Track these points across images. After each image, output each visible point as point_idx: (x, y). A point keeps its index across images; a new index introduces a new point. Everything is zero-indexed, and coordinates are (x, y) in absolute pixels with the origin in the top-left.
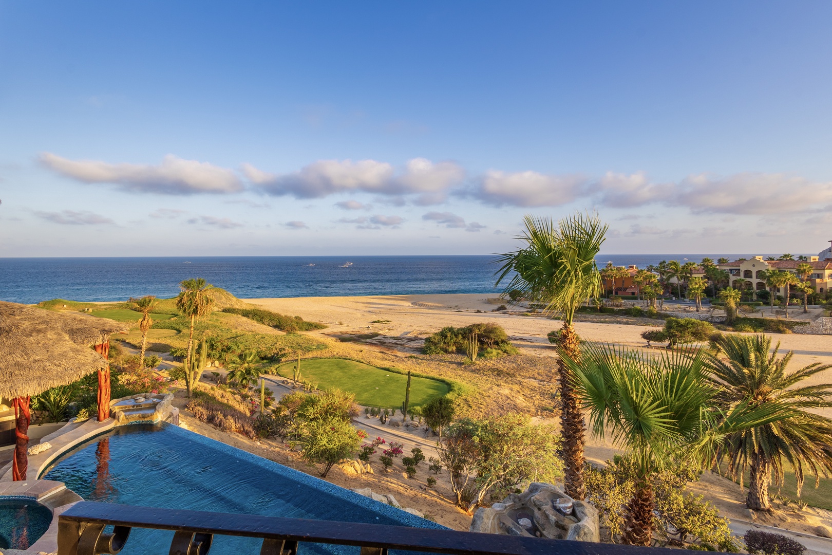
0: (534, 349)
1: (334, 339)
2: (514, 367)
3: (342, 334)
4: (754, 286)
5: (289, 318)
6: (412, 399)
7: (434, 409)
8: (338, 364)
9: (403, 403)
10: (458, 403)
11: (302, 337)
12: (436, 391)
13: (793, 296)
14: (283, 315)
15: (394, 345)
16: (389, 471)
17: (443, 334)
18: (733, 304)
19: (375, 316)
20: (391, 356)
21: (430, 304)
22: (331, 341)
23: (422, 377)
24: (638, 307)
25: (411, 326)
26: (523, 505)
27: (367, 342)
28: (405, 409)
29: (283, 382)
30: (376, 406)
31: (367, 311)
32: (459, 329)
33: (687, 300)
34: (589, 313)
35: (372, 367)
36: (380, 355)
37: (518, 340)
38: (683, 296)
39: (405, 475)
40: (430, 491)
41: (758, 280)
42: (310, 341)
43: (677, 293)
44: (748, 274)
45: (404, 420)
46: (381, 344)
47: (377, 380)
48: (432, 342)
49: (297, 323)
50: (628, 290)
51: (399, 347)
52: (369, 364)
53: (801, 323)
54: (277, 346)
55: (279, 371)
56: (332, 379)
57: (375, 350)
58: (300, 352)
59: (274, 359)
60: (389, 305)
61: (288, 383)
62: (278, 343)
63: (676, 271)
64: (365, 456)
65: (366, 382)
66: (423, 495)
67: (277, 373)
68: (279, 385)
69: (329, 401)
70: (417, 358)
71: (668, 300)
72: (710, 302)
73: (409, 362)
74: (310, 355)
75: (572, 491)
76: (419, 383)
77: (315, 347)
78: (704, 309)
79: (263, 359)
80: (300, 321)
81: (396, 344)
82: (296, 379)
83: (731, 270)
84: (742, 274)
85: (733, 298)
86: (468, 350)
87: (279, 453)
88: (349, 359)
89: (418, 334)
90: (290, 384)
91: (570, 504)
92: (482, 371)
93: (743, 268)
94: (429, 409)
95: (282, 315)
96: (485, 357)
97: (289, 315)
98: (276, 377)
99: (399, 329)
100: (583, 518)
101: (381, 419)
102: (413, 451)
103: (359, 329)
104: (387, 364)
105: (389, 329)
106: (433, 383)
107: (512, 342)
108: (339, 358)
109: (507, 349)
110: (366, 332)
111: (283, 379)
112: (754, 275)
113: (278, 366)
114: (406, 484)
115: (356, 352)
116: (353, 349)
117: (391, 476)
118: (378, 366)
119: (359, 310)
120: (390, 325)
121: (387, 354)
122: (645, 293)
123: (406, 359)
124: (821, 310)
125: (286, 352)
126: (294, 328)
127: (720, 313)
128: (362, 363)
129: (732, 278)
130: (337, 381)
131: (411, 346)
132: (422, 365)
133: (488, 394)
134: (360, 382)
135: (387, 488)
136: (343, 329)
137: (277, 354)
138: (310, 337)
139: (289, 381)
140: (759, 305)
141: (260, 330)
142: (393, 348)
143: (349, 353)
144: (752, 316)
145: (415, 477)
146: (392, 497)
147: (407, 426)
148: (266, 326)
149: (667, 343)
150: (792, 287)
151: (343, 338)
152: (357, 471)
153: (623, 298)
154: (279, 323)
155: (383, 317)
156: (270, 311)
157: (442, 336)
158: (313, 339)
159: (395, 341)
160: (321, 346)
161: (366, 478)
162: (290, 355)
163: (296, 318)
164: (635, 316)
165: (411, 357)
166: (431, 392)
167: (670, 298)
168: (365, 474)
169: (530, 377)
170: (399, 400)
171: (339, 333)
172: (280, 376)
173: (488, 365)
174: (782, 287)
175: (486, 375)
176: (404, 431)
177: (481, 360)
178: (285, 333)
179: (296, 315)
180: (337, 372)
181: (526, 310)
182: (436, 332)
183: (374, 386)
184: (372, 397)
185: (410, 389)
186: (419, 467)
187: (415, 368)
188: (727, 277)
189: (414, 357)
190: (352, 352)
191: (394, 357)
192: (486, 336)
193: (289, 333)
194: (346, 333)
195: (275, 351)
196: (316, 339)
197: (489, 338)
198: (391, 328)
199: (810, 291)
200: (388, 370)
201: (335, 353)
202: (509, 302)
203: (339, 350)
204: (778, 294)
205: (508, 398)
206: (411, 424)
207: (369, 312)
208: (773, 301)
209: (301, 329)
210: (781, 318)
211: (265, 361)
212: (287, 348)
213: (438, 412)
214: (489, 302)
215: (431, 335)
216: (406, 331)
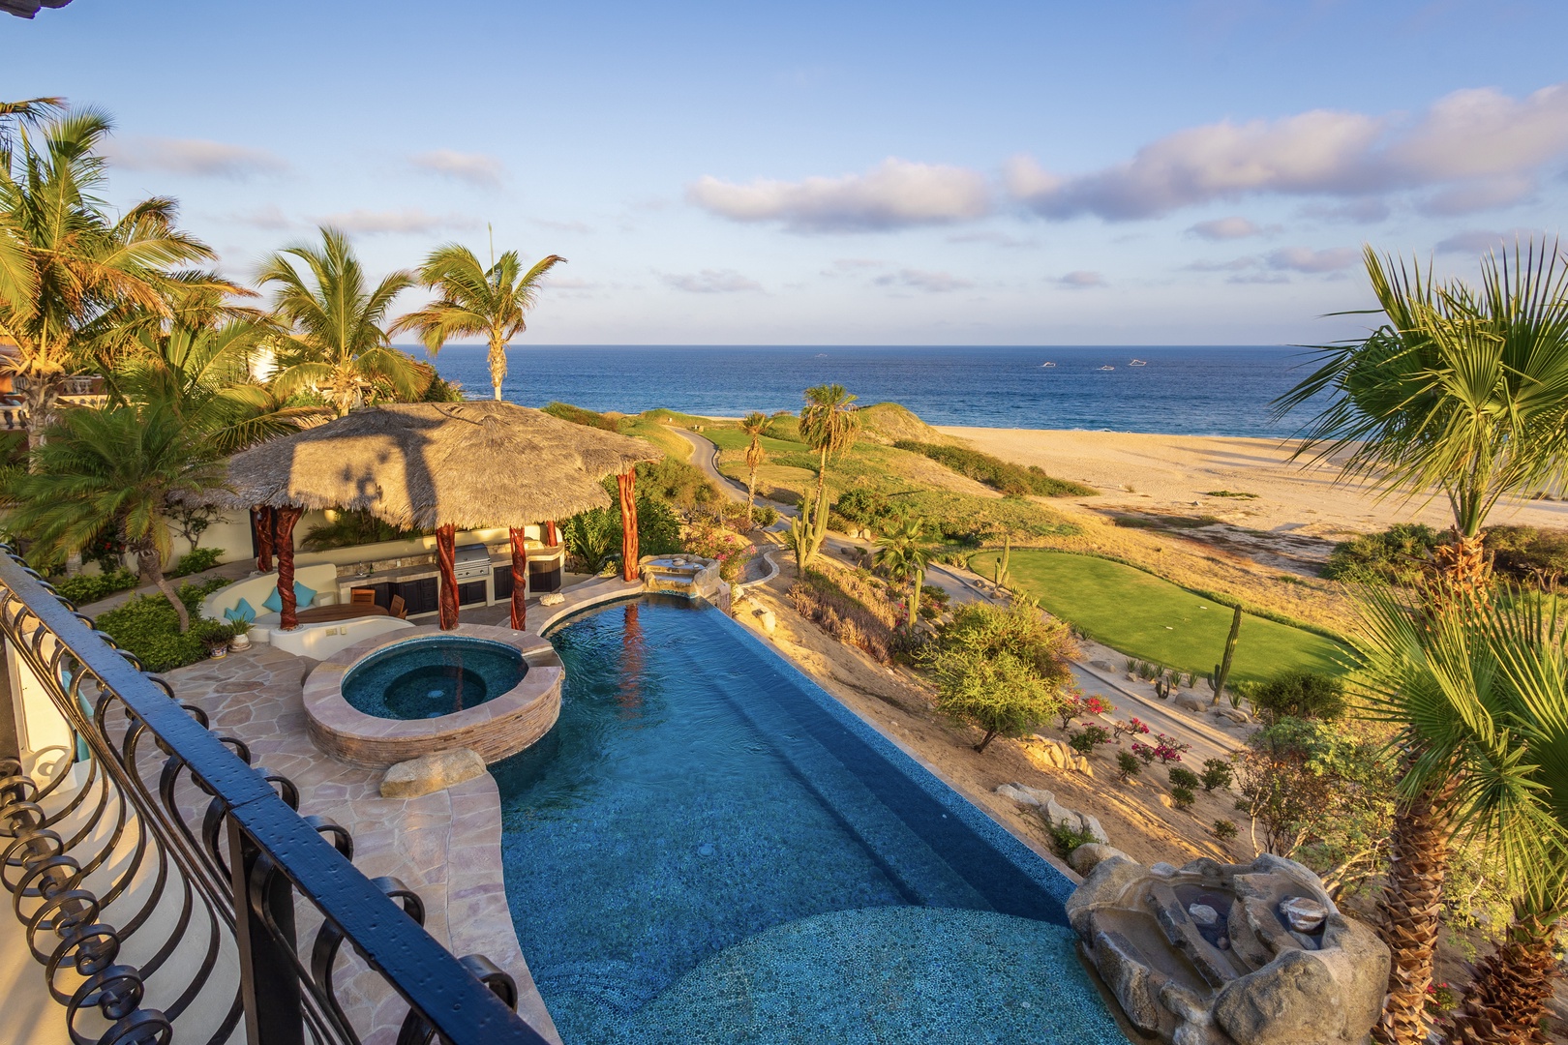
1: (1105, 518)
3: (1128, 511)
5: (1019, 470)
8: (1093, 568)
9: (1217, 667)
11: (1034, 507)
12: (1321, 661)
15: (1249, 549)
16: (1131, 782)
19: (1218, 481)
20: (1231, 570)
22: (1094, 523)
25: (1309, 511)
27: (1180, 534)
28: (1220, 680)
29: (975, 583)
30: (1154, 661)
31: (1200, 470)
35: (1170, 584)
36: (1204, 564)
39: (1167, 800)
42: (1047, 516)
45: (1213, 703)
46: (1218, 541)
47: (1175, 612)
49: (1033, 479)
51: (1262, 554)
52: (1165, 577)
54: (980, 517)
55: (972, 562)
56: (1074, 595)
57: (1197, 553)
58: (1021, 534)
59: (969, 541)
60: (1265, 460)
61: (984, 586)
62: (983, 512)
65: (1148, 612)
66: (1184, 844)
67: (968, 565)
68: (967, 587)
70: (1301, 583)
73: (1274, 589)
74: (1041, 542)
77: (1053, 529)
79: (948, 537)
80: (1039, 478)
81: (1256, 546)
82: (999, 582)
88: (1122, 562)
90: (987, 589)
95: (1007, 461)
97: (1020, 462)
98: (965, 571)
99: (1274, 516)
101: (1159, 688)
102: (1209, 764)
103: (1170, 505)
104: (1211, 585)
105: (1247, 514)
108: (1101, 557)
110: (1186, 513)
111: (976, 577)
113: (971, 553)
114: (1158, 814)
115: (1143, 550)
116: (1139, 544)
118: (1186, 586)
119: (1182, 465)
120: (1253, 504)
121: (1223, 564)
123: (1269, 583)
125: (994, 530)
126: (1023, 488)
128: (1151, 573)
130: (1084, 599)
131: (1295, 557)
132: (1313, 602)
134: (1133, 610)
136: (1132, 501)
137: (977, 532)
138: (1050, 510)
139: (987, 583)
141: (956, 485)
142: (1244, 554)
143: (1126, 551)
145: (1191, 811)
147: (1218, 715)
148: (968, 480)
151: (1125, 519)
152: (1054, 762)
154: (996, 476)
155: (1240, 485)
156: (980, 453)
157: (1389, 543)
158: (1053, 514)
159: (1254, 540)
160: (1067, 528)
162: (1002, 537)
163: (1032, 469)
165: (1286, 579)
166: (1305, 659)
168: (1072, 772)
170: (1208, 660)
171: (1120, 509)
172: (972, 571)
176: (1208, 723)
178: (1001, 496)
179: (1034, 465)
180: (1086, 582)
182: (1372, 531)
183: (1163, 623)
184: (1154, 643)
189: (1295, 581)
190: (1134, 549)
191: (1241, 573)
193: (1010, 495)
194: (1138, 510)
195: (974, 527)
196: (1060, 513)
198: (1255, 512)
200: (1208, 596)
201: (1095, 546)
203: (1105, 541)
206: (1230, 713)
207: (1207, 471)
209: (1038, 491)
211: (953, 542)
212: (997, 524)
215: (1357, 538)
216: (1293, 521)
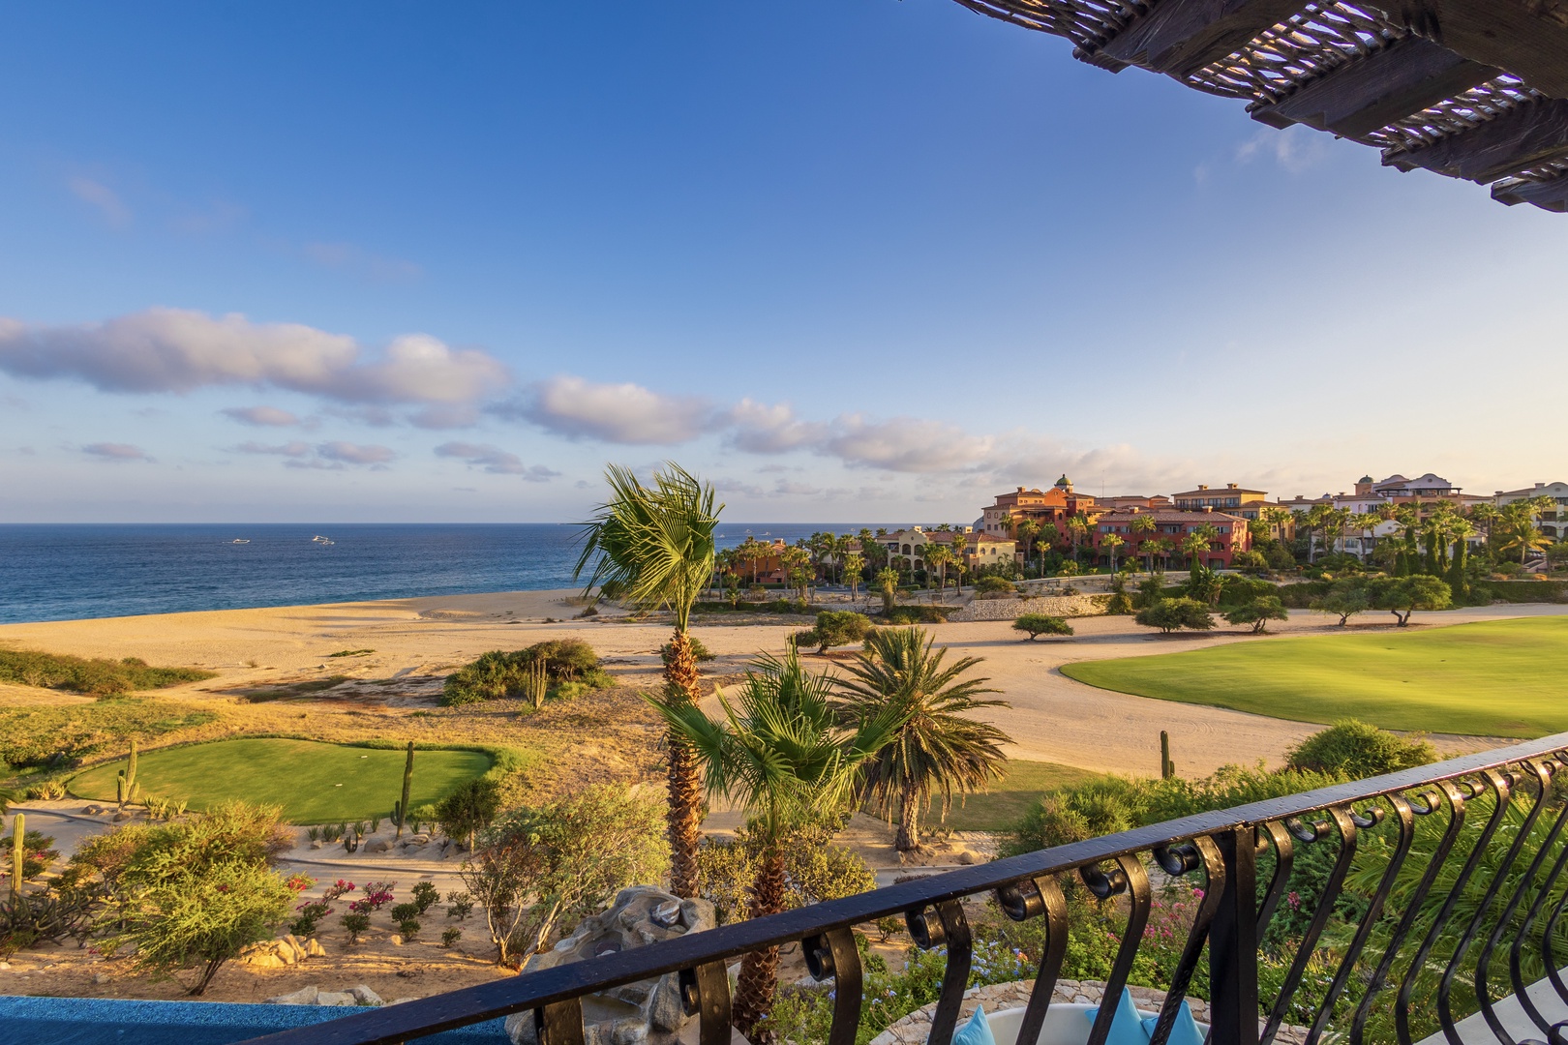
0: (639, 676)
1: (234, 699)
2: (607, 709)
3: (256, 686)
4: (913, 565)
5: (109, 665)
6: (415, 794)
7: (461, 804)
8: (242, 751)
9: (397, 803)
10: (507, 785)
11: (144, 703)
12: (466, 771)
13: (949, 576)
14: (87, 656)
15: (380, 697)
16: (360, 940)
17: (482, 666)
18: (890, 590)
19: (337, 644)
20: (372, 718)
21: (458, 612)
22: (224, 705)
23: (439, 749)
24: (785, 599)
25: (417, 656)
26: (605, 930)
27: (317, 697)
28: (400, 814)
29: (86, 811)
30: (334, 821)
31: (317, 636)
32: (512, 655)
33: (842, 586)
34: (722, 612)
35: (328, 745)
36: (348, 719)
37: (614, 663)
38: (838, 581)
39: (397, 939)
40: (447, 955)
41: (917, 557)
42: (169, 710)
43: (831, 577)
44: (906, 549)
45: (398, 836)
46: (352, 696)
47: (339, 768)
48: (460, 682)
49: (131, 673)
50: (774, 576)
51: (392, 699)
52: (321, 739)
53: (955, 609)
54: (70, 730)
55: (73, 787)
56: (228, 784)
57: (337, 711)
58: (136, 738)
59: (57, 763)
60: (372, 619)
61: (100, 811)
62: (71, 724)
63: (831, 546)
64: (305, 926)
65: (313, 776)
66: (434, 965)
67: (68, 792)
68: (71, 820)
69: (216, 832)
70: (428, 715)
71: (821, 588)
72: (867, 587)
73: (411, 725)
74: (168, 740)
75: (681, 887)
76: (432, 760)
77: (180, 722)
78: (860, 597)
79: (20, 766)
80: (138, 669)
81: (385, 693)
82: (125, 799)
83: (890, 544)
84: (901, 549)
85: (890, 579)
86: (528, 688)
87: (69, 974)
88: (272, 737)
89: (432, 671)
90: (106, 813)
91: (677, 908)
92: (552, 723)
93: (902, 541)
94: (450, 806)
95: (85, 658)
96: (560, 698)
97: (106, 656)
98: (65, 802)
99: (392, 665)
100: (693, 924)
101: (347, 844)
102: (416, 890)
103: (298, 672)
104: (364, 735)
105: (370, 667)
106: (460, 758)
107: (605, 667)
108: (247, 737)
109: (597, 679)
110: (316, 677)
111: (85, 804)
112: (913, 550)
113: (69, 776)
114: (398, 955)
115: (289, 720)
116: (281, 715)
117: (366, 948)
118: (343, 742)
119: (299, 634)
120: (372, 658)
121: (364, 715)
122: (794, 579)
123: (406, 721)
124: (973, 591)
125: (96, 741)
126: (121, 685)
127: (877, 601)
128: (305, 739)
129: (891, 555)
130: (240, 786)
131: (416, 695)
132: (440, 727)
133: (562, 759)
134: (298, 780)
135: (356, 975)
136: (259, 675)
137: (68, 750)
138: (169, 702)
139: (103, 805)
140: (916, 589)
141: (13, 699)
142: (377, 702)
143: (271, 725)
144: (909, 603)
145: (418, 938)
146: (365, 990)
147: (405, 845)
148: (31, 688)
149: (817, 647)
150: (949, 565)
151: (256, 695)
152: (284, 960)
153: (767, 588)
154: (74, 678)
155: (357, 644)
156: (47, 652)
157: (481, 669)
158: (176, 706)
159: (382, 688)
160: (193, 718)
161: (307, 968)
162: (109, 746)
163: (127, 662)
164: (781, 613)
165: (417, 715)
166: (455, 773)
167: (823, 585)
168: (305, 961)
169: (632, 722)
170: (388, 800)
171: (247, 686)
172: (75, 797)
173: (564, 710)
174: (939, 564)
175: (560, 728)
176: (398, 857)
177: (551, 703)
178: (93, 700)
179: (129, 656)
180: (238, 767)
181: (629, 613)
182: (468, 663)
183: (332, 783)
184: (326, 804)
185: (411, 775)
186: (428, 916)
187: (425, 735)
188: (886, 554)
189: (423, 714)
190: (279, 721)
191: (380, 719)
192: (561, 662)
193: (104, 696)
194: (267, 683)
195: (63, 744)
196: (184, 703)
197: (566, 665)
198: (375, 664)
199: (964, 570)
200: (365, 746)
201: (236, 728)
202: (600, 601)
203: (246, 721)
204: (935, 574)
205: (596, 760)
206: (414, 840)
207: (324, 635)
208: (931, 583)
209: (141, 685)
210: (937, 604)
211: (29, 770)
212: (99, 732)
213: (469, 809)
214: (569, 603)
215: (459, 670)
216: (407, 666)
